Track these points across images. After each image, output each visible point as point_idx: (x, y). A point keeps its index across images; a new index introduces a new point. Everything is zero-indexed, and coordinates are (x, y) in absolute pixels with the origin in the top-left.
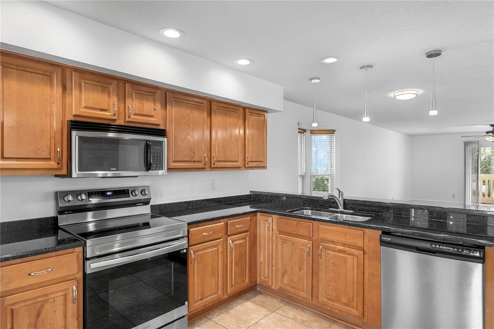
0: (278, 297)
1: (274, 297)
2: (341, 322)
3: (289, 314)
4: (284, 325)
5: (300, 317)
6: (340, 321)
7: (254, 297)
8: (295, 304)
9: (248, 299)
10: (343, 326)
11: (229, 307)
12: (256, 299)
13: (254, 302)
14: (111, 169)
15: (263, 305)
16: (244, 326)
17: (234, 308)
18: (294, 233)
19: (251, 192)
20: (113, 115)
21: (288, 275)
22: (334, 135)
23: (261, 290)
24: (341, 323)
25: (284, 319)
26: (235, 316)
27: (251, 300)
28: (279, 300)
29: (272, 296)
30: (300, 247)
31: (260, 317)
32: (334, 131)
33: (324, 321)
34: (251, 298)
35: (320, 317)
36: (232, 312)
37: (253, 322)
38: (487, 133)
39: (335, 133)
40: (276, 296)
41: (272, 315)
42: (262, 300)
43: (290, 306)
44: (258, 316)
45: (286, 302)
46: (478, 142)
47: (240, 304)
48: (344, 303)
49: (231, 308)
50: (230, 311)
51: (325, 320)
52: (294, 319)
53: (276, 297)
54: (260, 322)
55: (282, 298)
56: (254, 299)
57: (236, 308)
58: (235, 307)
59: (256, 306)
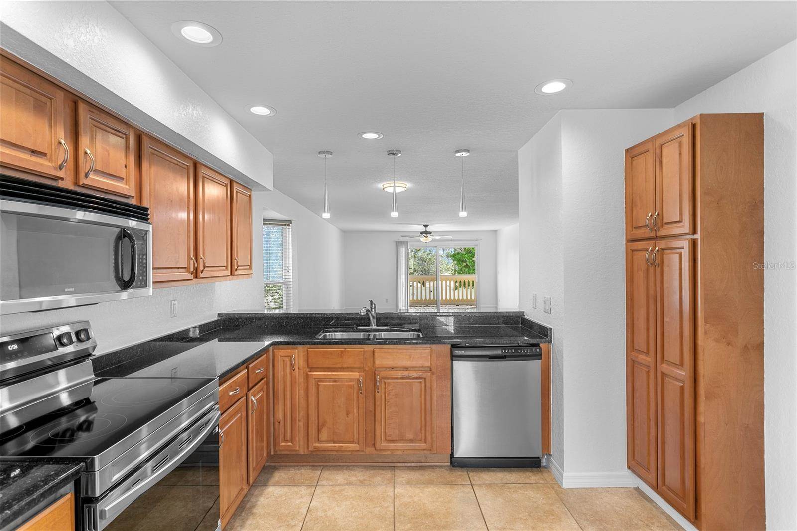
0: (304, 464)
1: (297, 466)
2: (401, 464)
3: (338, 480)
4: (345, 496)
5: (353, 479)
6: (399, 464)
7: (271, 477)
8: (334, 464)
9: (265, 484)
10: (405, 468)
11: (248, 506)
12: (277, 479)
13: (277, 484)
14: (66, 290)
15: (293, 483)
16: (297, 522)
17: (256, 504)
18: (337, 366)
19: (219, 315)
20: (58, 169)
21: (328, 428)
22: (291, 227)
23: (273, 464)
24: (401, 466)
25: (337, 488)
26: (269, 514)
27: (270, 482)
28: (308, 467)
29: (295, 466)
30: (346, 383)
31: (307, 499)
32: (290, 222)
33: (383, 472)
34: (268, 480)
35: (374, 469)
36: (258, 510)
37: (304, 511)
38: (422, 233)
39: (291, 224)
40: (302, 464)
41: (318, 491)
42: (285, 476)
43: (329, 469)
44: (302, 499)
45: (320, 466)
46: (407, 241)
47: (261, 495)
48: (410, 440)
49: (253, 506)
50: (255, 511)
51: (383, 470)
52: (350, 483)
53: (303, 466)
54: (313, 506)
55: (311, 464)
56: (273, 480)
57: (259, 502)
58: (256, 501)
59: (285, 488)
